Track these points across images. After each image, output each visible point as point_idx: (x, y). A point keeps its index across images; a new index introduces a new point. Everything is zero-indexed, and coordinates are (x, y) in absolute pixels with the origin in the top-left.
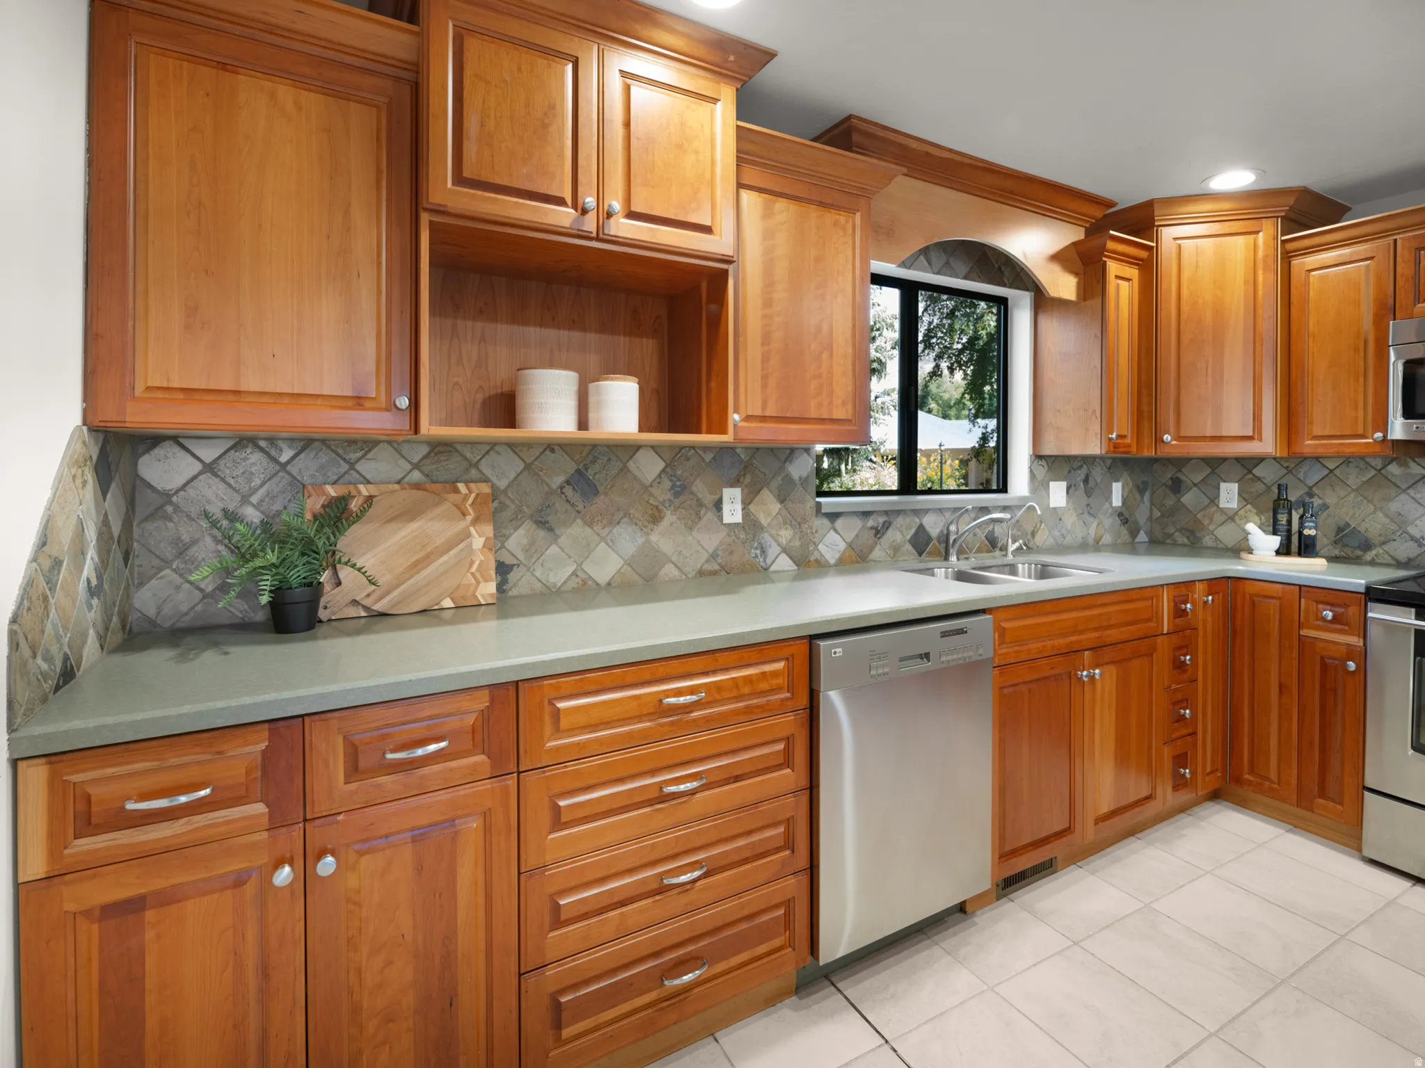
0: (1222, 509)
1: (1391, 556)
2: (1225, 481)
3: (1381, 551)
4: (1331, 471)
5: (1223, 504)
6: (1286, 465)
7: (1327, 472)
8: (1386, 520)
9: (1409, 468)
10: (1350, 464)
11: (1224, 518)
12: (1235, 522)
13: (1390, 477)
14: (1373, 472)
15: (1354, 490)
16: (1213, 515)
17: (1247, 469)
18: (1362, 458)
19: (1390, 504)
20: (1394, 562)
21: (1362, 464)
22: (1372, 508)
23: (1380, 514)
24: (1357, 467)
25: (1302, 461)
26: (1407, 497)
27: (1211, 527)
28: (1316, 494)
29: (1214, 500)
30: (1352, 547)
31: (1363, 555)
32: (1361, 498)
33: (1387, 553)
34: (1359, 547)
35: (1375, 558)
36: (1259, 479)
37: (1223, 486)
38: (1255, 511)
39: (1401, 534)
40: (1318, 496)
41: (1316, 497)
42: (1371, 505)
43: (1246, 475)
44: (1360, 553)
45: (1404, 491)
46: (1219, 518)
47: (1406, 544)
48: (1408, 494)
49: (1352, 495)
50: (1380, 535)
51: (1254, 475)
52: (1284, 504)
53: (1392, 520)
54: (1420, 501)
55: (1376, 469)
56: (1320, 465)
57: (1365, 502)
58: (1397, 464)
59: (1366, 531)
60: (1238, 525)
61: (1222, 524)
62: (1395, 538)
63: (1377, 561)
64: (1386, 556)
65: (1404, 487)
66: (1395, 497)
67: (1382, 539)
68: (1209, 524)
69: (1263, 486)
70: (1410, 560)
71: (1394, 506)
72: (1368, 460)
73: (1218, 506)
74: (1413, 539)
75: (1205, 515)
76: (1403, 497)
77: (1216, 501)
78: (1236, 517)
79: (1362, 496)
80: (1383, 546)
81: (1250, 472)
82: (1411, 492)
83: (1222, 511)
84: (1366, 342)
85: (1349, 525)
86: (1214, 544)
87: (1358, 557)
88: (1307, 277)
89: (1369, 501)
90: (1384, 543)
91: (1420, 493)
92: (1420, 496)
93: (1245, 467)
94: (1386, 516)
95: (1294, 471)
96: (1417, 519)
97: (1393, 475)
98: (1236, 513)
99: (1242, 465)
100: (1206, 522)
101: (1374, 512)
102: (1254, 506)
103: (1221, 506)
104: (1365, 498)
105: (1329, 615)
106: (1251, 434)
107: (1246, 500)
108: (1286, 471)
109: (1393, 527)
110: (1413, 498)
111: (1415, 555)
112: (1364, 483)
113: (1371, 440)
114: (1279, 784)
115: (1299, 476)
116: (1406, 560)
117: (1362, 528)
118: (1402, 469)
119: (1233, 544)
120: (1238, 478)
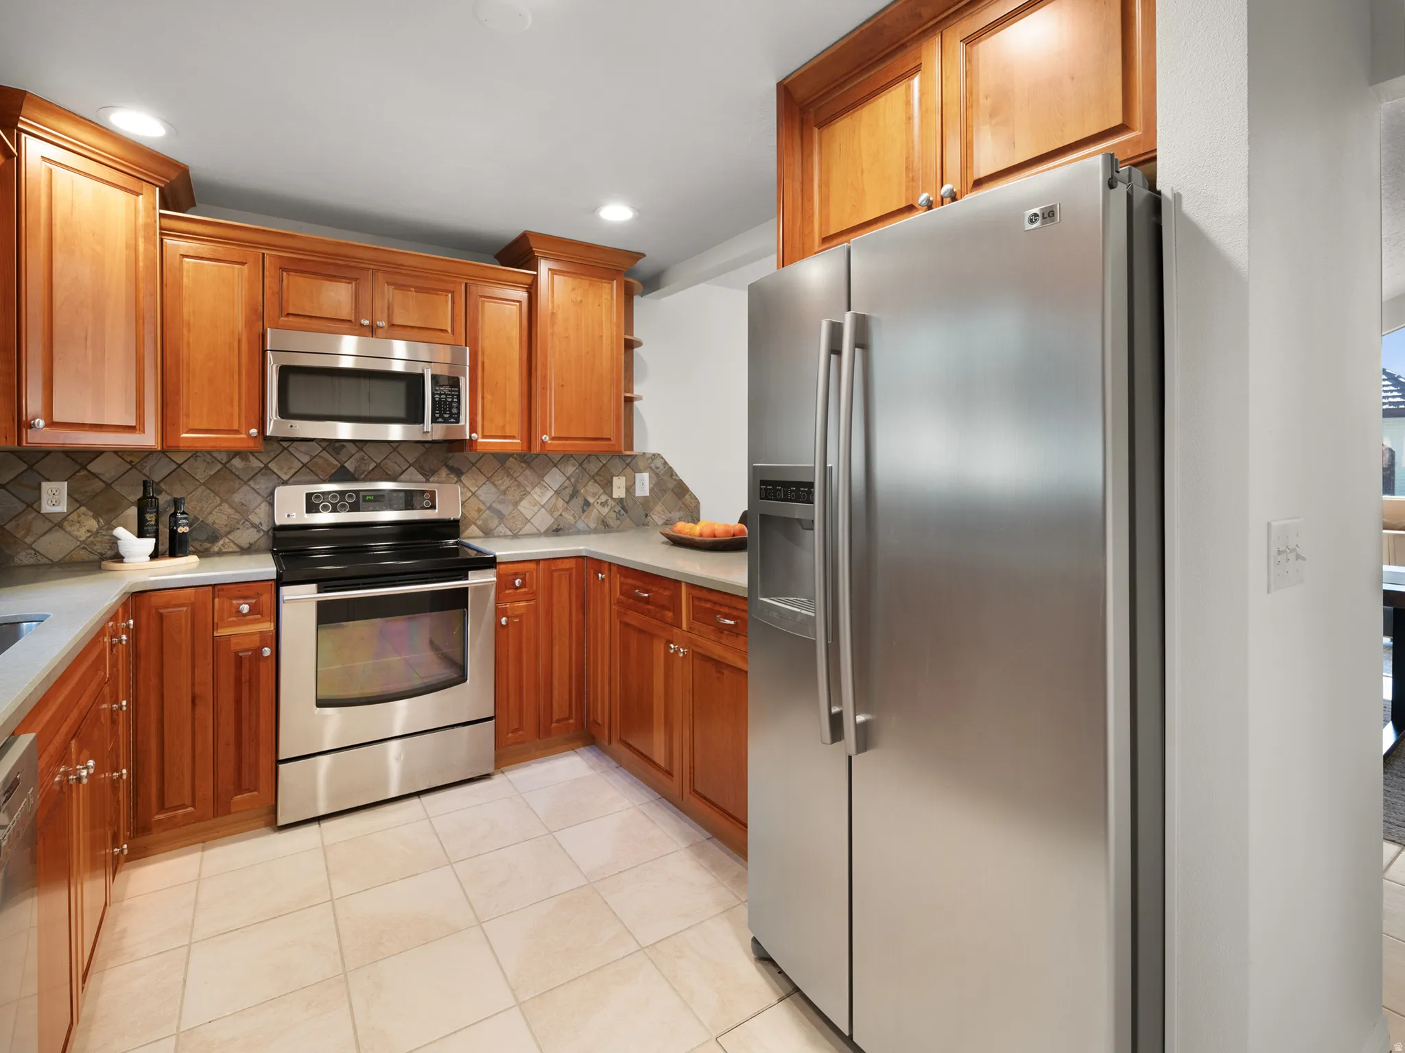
0: (44, 515)
1: (235, 544)
2: (48, 480)
3: (227, 540)
4: (179, 466)
5: (46, 508)
6: (129, 459)
7: (175, 466)
8: (231, 511)
9: (250, 462)
10: (198, 458)
11: (48, 525)
12: (64, 530)
13: (234, 470)
14: (219, 466)
15: (203, 484)
16: (30, 523)
17: (80, 464)
18: (209, 453)
19: (235, 495)
20: (237, 549)
21: (209, 458)
22: (218, 500)
23: (225, 507)
24: (205, 461)
25: (147, 456)
26: (248, 488)
27: (29, 540)
28: (164, 490)
29: (33, 504)
30: (200, 541)
31: (211, 547)
32: (208, 491)
33: (233, 541)
34: (207, 539)
35: (222, 547)
36: (95, 475)
37: (46, 486)
38: (92, 514)
39: (244, 522)
40: (167, 492)
41: (164, 493)
42: (217, 498)
43: (78, 471)
44: (209, 545)
45: (246, 483)
46: (40, 526)
47: (249, 531)
48: (249, 486)
49: (200, 490)
50: (226, 525)
51: (89, 471)
52: (151, 501)
53: (237, 511)
54: (259, 491)
55: (222, 463)
56: (168, 459)
57: (212, 495)
58: (239, 458)
59: (214, 523)
60: (69, 533)
61: (45, 533)
62: (239, 526)
63: (224, 550)
64: (232, 545)
65: (246, 479)
66: (238, 489)
67: (228, 529)
68: (26, 535)
69: (101, 483)
70: (251, 544)
71: (237, 497)
72: (214, 454)
73: (39, 512)
74: (254, 526)
75: (17, 526)
76: (246, 488)
77: (35, 506)
78: (66, 524)
79: (210, 489)
80: (229, 536)
81: (84, 467)
82: (251, 483)
83: (47, 517)
84: (239, 341)
85: (198, 519)
86: (32, 561)
87: (207, 550)
88: (181, 262)
89: (217, 494)
90: (229, 533)
91: (259, 484)
92: (258, 487)
93: (76, 462)
94: (232, 507)
95: (138, 466)
96: (257, 507)
97: (236, 468)
98: (65, 519)
99: (73, 459)
100: (20, 534)
101: (220, 505)
102: (89, 508)
103: (43, 511)
104: (212, 491)
105: (245, 608)
106: (134, 425)
107: (77, 501)
108: (129, 467)
109: (237, 516)
110: (253, 489)
111: (255, 540)
112: (212, 477)
113: (244, 436)
114: (194, 806)
115: (144, 472)
116: (248, 545)
117: (210, 520)
118: (244, 463)
119: (61, 557)
120: (69, 474)
